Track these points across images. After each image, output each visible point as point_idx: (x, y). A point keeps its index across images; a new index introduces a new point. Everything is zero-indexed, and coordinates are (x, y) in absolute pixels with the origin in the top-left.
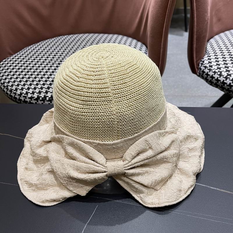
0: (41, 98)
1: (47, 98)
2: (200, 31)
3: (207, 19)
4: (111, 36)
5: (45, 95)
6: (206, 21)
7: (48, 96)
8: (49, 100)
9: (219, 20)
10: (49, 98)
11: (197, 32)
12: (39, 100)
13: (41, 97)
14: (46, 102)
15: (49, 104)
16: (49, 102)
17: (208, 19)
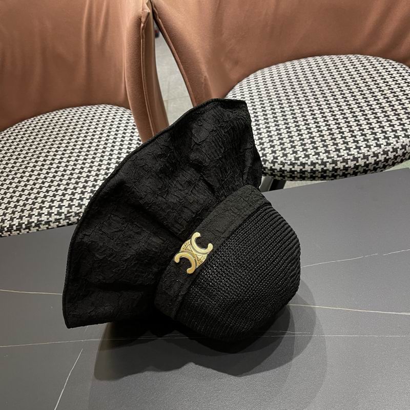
0: (6, 229)
1: (15, 228)
2: (198, 97)
3: (203, 81)
4: (95, 107)
5: (10, 223)
6: (202, 83)
7: (14, 225)
8: (17, 228)
9: (236, 63)
10: (17, 226)
11: (195, 99)
12: (4, 232)
13: (6, 227)
14: (13, 232)
15: (18, 234)
16: (18, 232)
17: (205, 80)
